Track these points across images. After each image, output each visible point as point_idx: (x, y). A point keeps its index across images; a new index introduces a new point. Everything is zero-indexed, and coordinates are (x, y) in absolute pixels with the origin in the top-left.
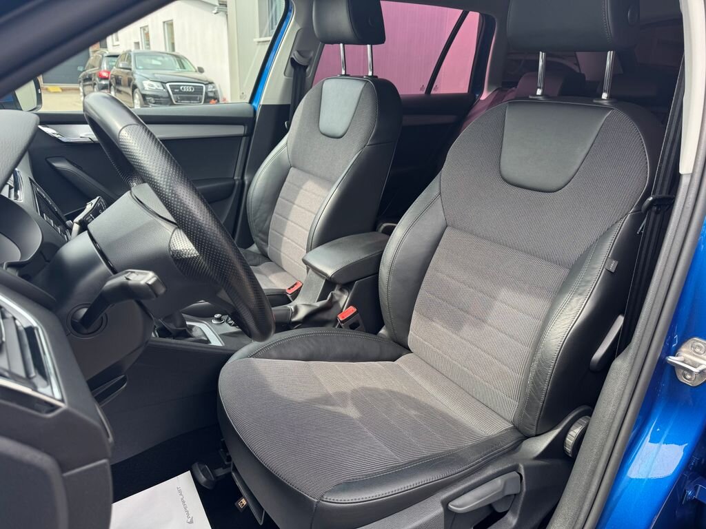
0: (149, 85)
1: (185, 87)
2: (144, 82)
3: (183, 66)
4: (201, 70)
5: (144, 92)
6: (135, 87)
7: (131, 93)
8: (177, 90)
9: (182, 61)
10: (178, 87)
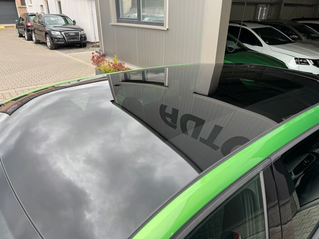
0: (54, 33)
1: (71, 33)
2: (51, 31)
3: (67, 22)
5: (51, 36)
6: (46, 34)
7: (44, 36)
8: (67, 35)
9: (66, 18)
10: (68, 33)
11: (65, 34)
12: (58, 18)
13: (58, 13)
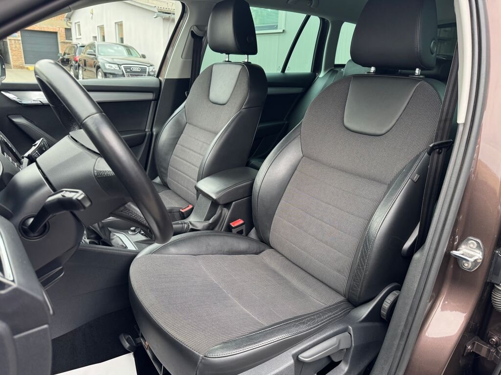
0: (109, 66)
1: (134, 68)
2: (106, 64)
3: (131, 53)
4: (144, 57)
5: (105, 71)
6: (98, 67)
7: (95, 72)
8: (128, 70)
9: (131, 50)
10: (129, 68)
11: (126, 68)
12: (118, 47)
13: (118, 42)
